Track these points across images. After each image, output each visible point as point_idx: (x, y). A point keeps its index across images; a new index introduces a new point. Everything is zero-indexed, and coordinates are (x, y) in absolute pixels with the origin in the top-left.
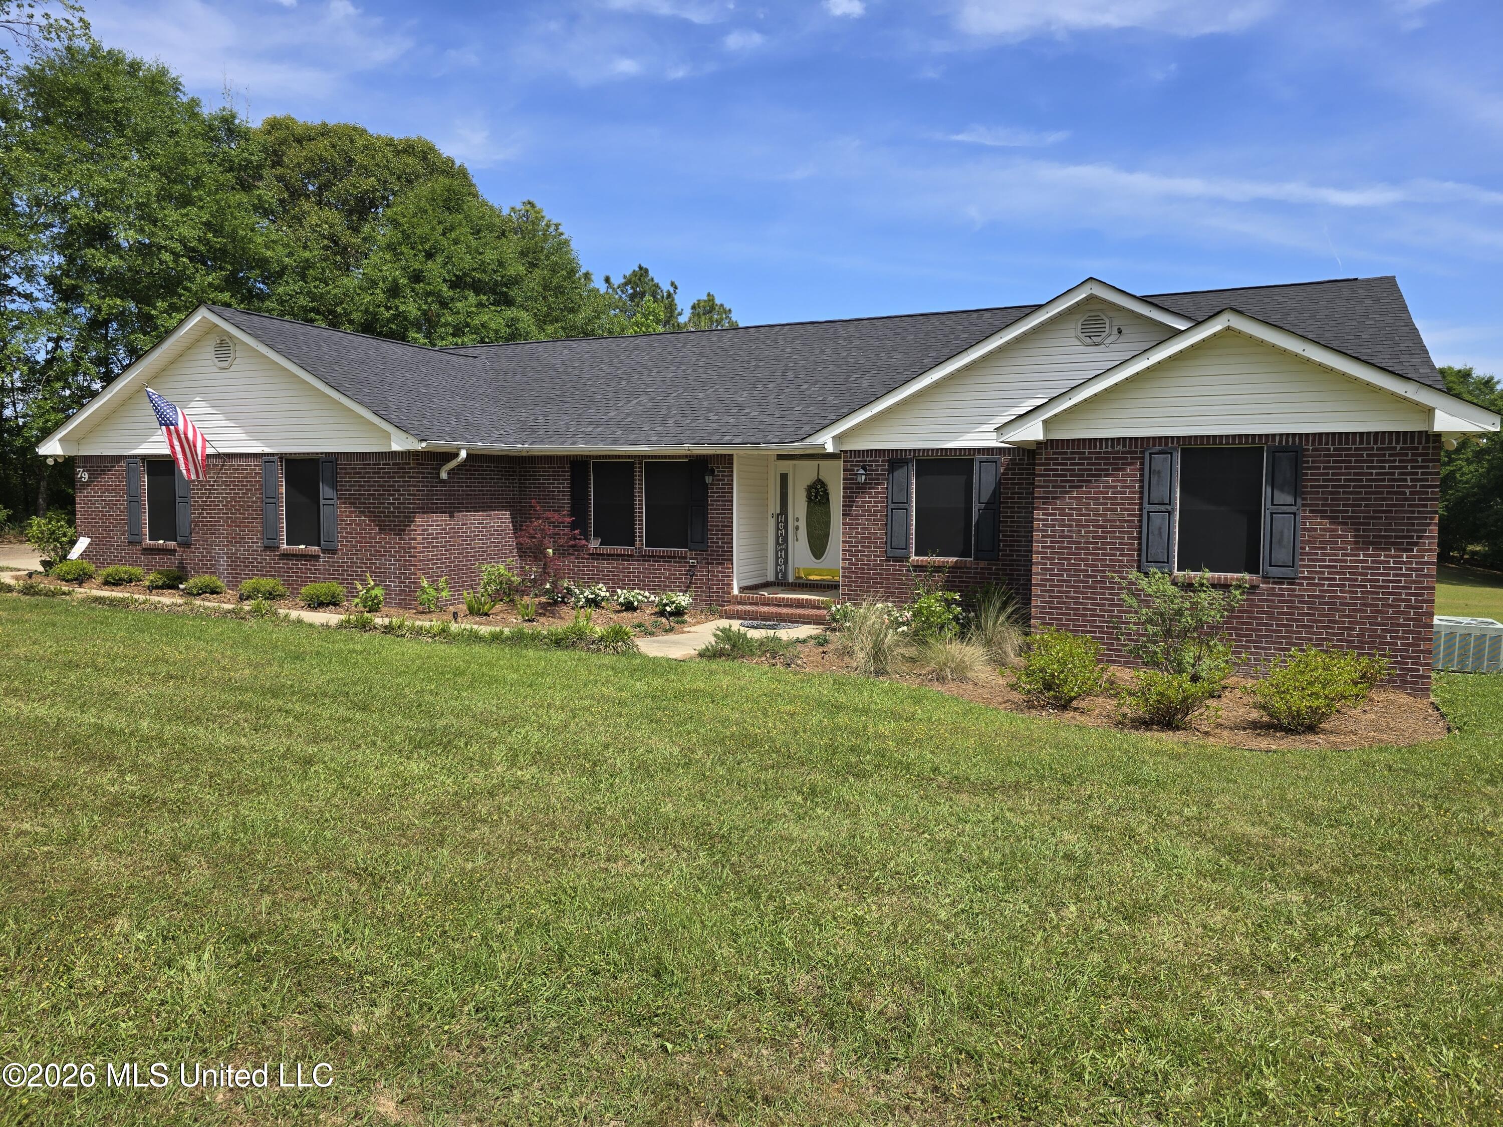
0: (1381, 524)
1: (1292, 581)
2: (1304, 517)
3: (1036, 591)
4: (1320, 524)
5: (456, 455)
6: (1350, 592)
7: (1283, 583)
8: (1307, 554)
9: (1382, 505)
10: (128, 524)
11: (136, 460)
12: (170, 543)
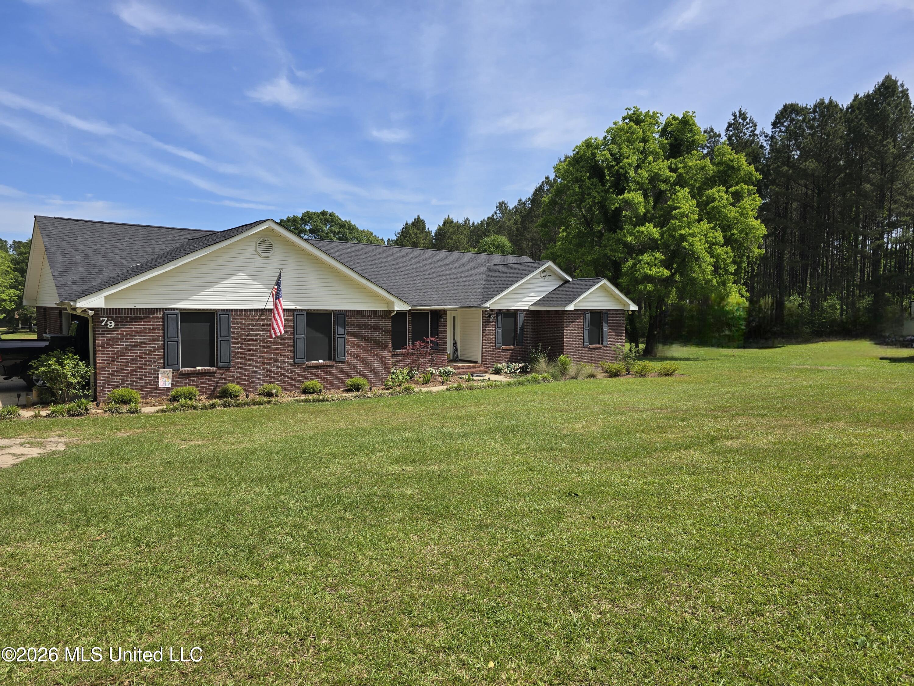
1: (606, 346)
3: (564, 353)
4: (610, 331)
8: (608, 339)
10: (164, 357)
11: (176, 312)
12: (209, 368)
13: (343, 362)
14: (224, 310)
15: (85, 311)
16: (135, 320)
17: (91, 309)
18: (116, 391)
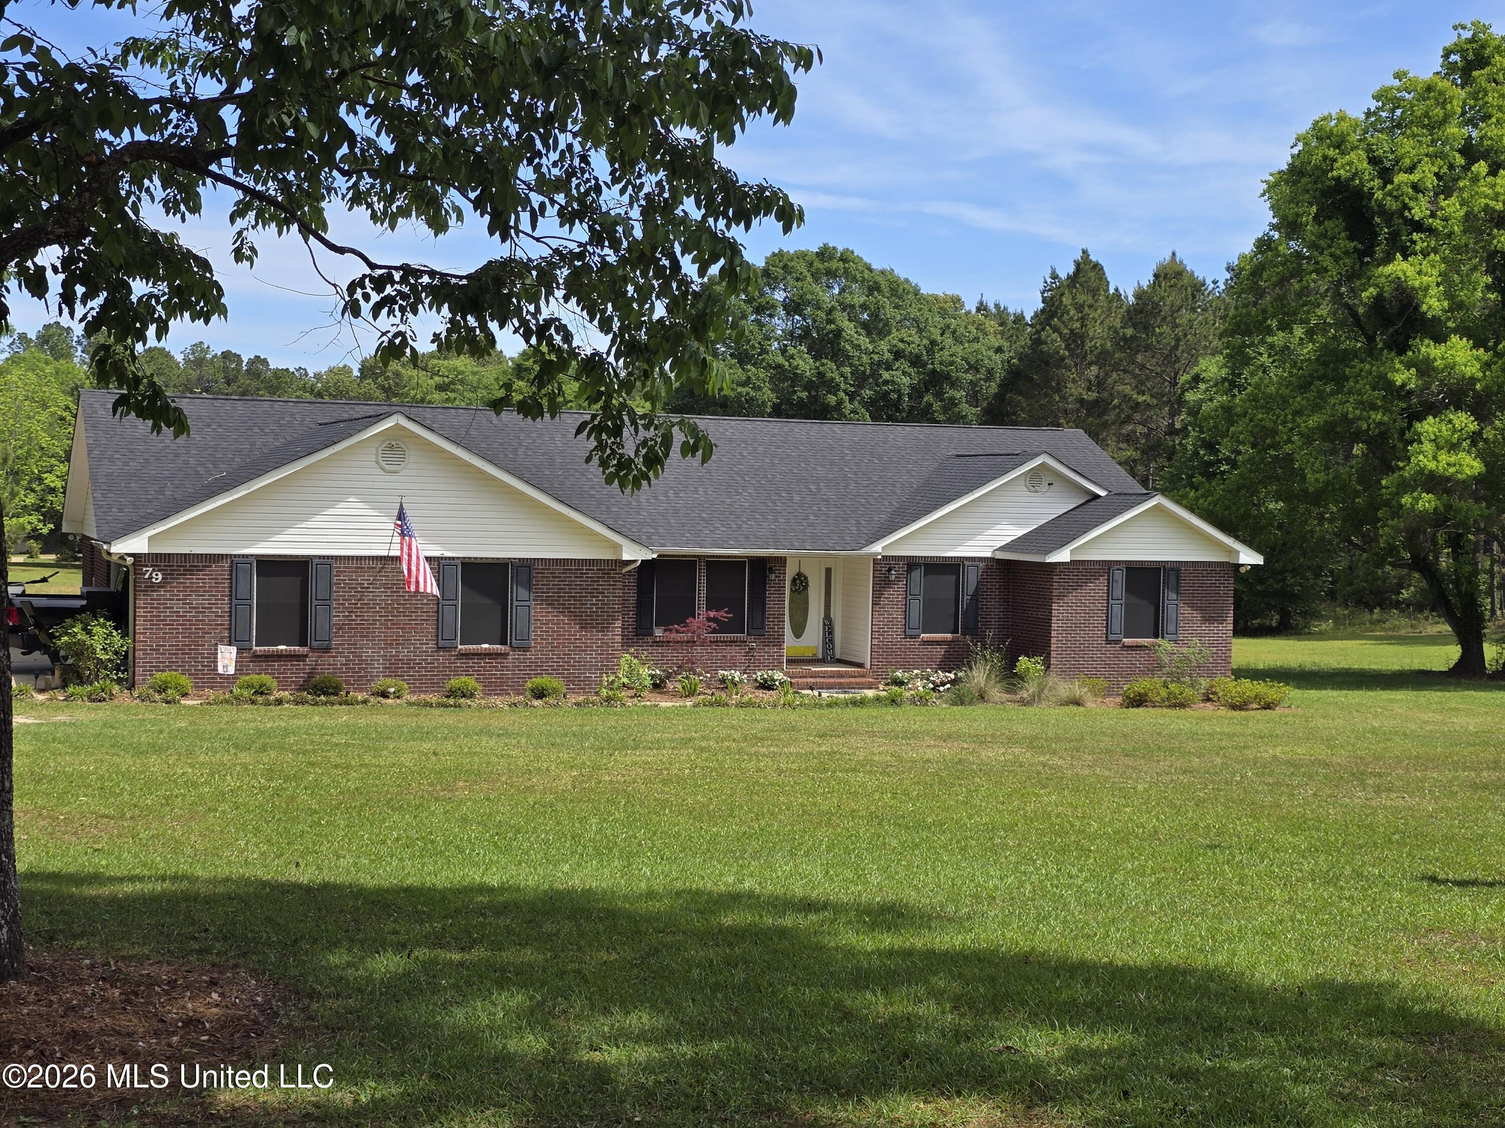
0: (1211, 610)
2: (1181, 607)
3: (1053, 654)
4: (1187, 610)
8: (1182, 627)
9: (1212, 600)
10: (230, 629)
11: (250, 559)
12: (297, 648)
13: (526, 649)
14: (324, 557)
15: (122, 557)
16: (191, 570)
17: (129, 555)
18: (158, 675)
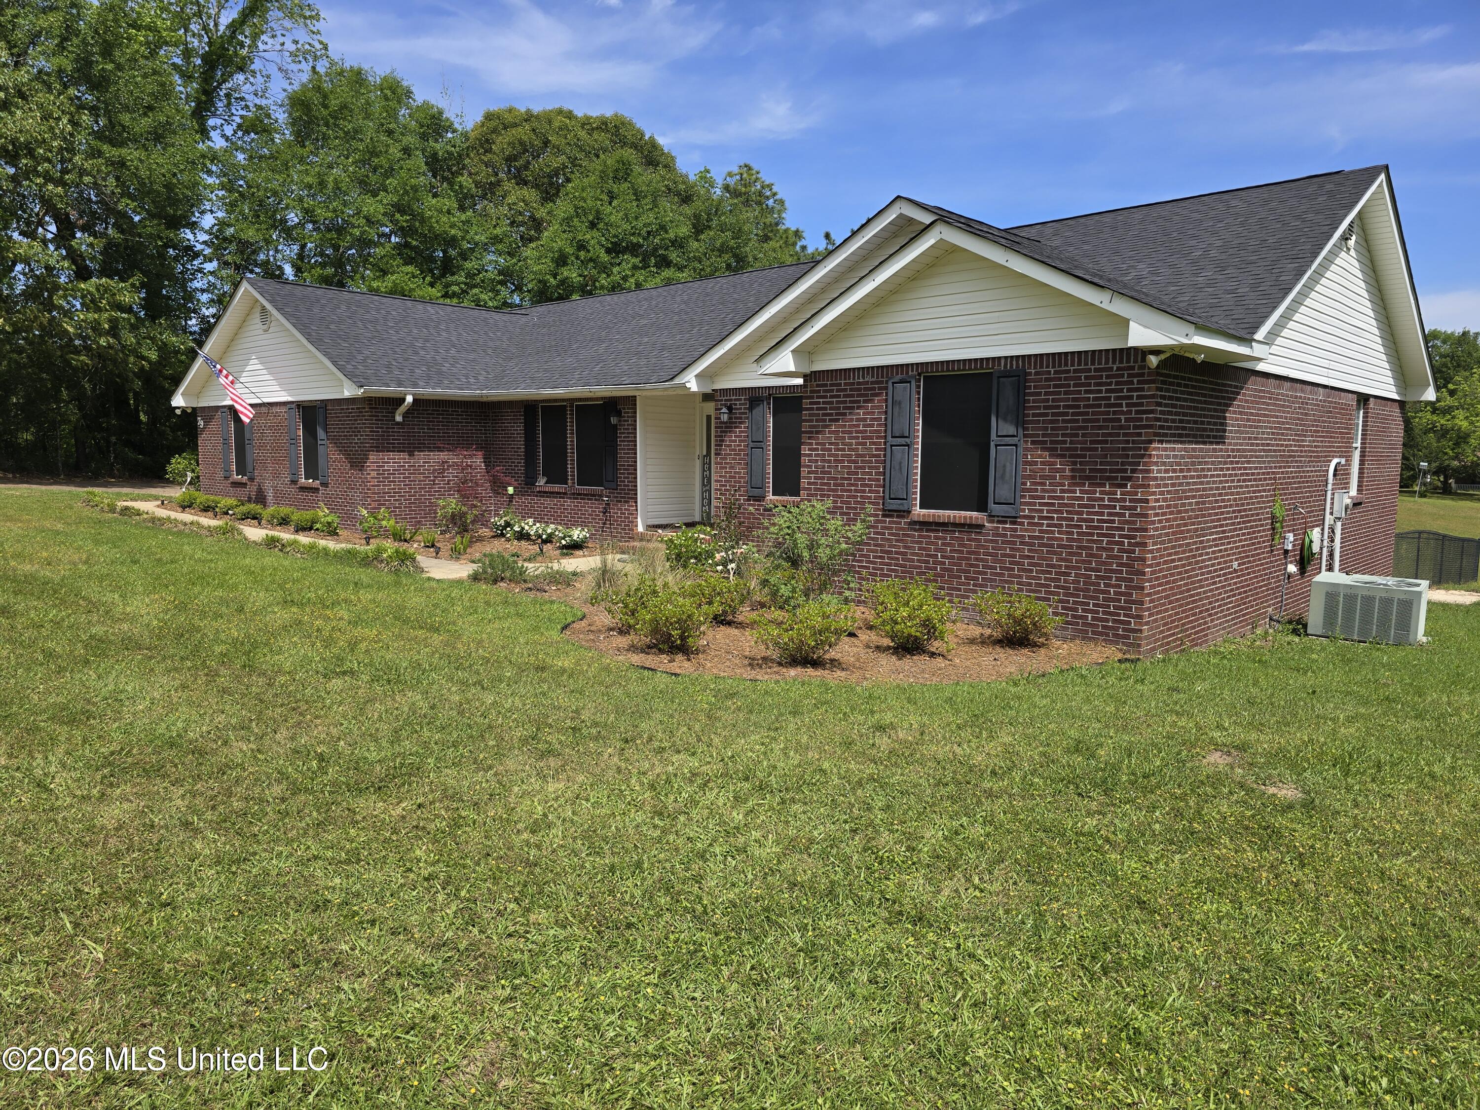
0: (1096, 456)
1: (1014, 519)
2: (1026, 449)
4: (1040, 457)
5: (404, 400)
6: (1068, 533)
7: (1005, 522)
8: (1029, 490)
9: (1098, 435)
10: (223, 462)
11: (226, 410)
13: (327, 485)
16: (211, 419)
